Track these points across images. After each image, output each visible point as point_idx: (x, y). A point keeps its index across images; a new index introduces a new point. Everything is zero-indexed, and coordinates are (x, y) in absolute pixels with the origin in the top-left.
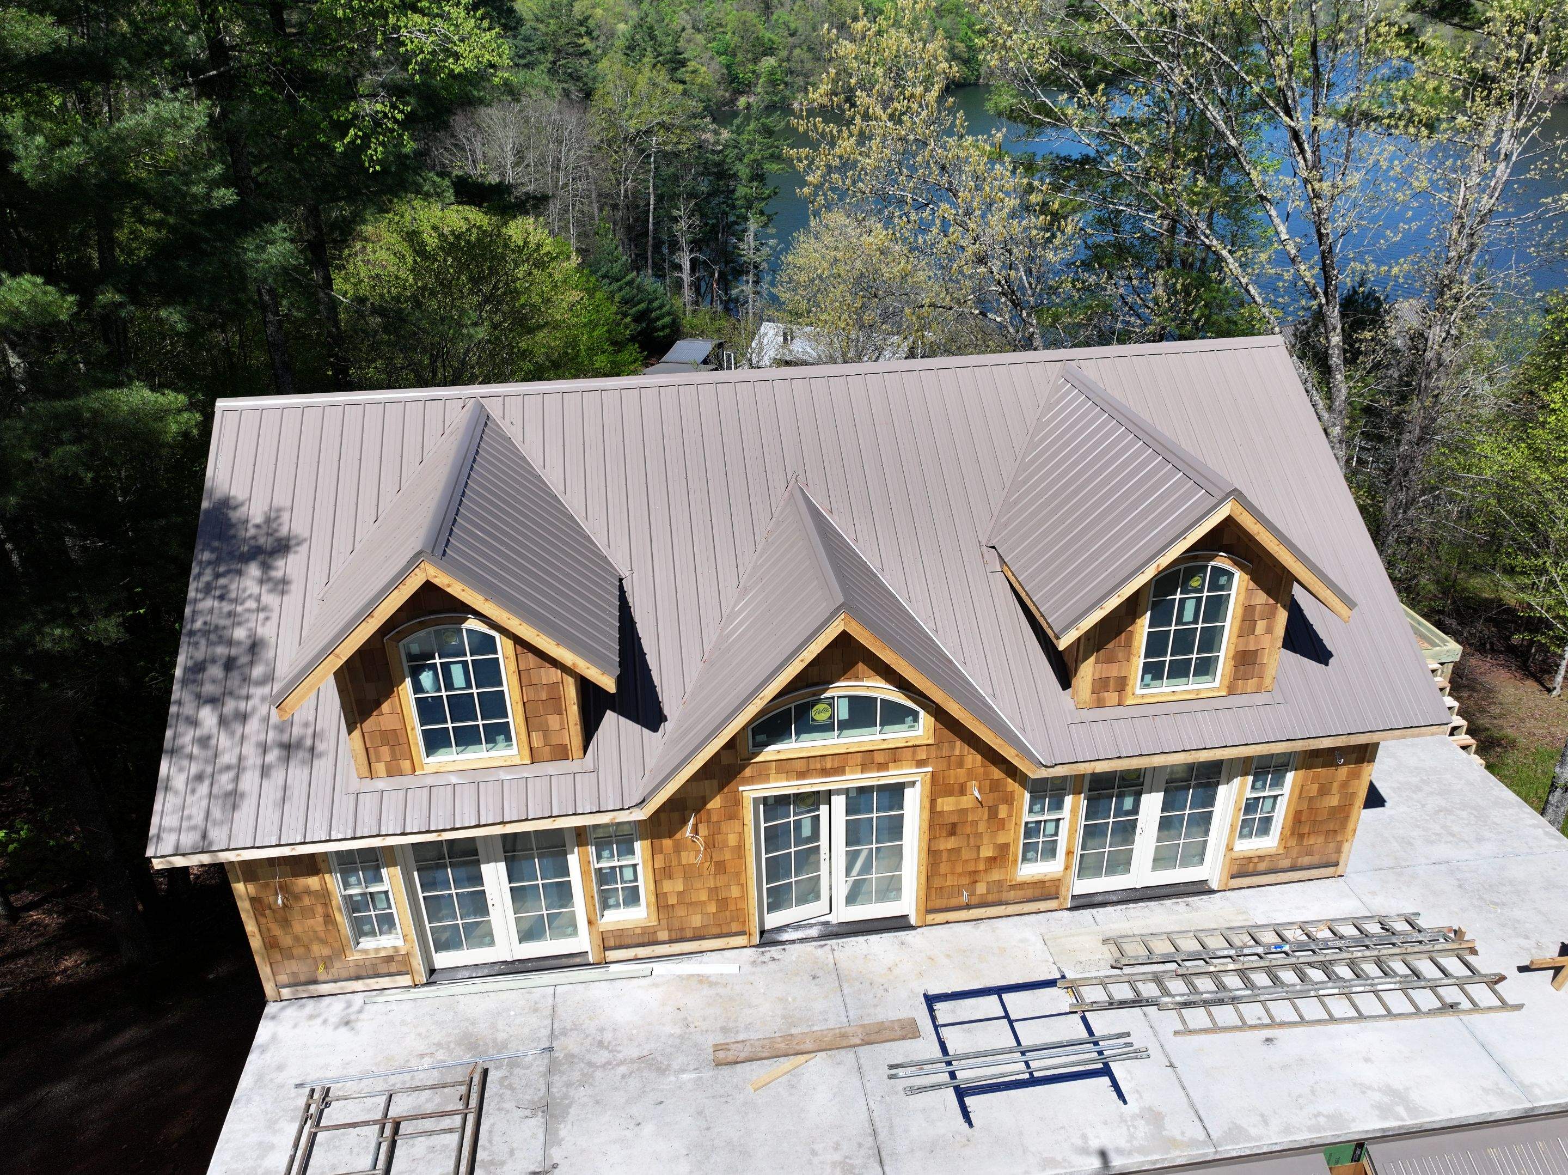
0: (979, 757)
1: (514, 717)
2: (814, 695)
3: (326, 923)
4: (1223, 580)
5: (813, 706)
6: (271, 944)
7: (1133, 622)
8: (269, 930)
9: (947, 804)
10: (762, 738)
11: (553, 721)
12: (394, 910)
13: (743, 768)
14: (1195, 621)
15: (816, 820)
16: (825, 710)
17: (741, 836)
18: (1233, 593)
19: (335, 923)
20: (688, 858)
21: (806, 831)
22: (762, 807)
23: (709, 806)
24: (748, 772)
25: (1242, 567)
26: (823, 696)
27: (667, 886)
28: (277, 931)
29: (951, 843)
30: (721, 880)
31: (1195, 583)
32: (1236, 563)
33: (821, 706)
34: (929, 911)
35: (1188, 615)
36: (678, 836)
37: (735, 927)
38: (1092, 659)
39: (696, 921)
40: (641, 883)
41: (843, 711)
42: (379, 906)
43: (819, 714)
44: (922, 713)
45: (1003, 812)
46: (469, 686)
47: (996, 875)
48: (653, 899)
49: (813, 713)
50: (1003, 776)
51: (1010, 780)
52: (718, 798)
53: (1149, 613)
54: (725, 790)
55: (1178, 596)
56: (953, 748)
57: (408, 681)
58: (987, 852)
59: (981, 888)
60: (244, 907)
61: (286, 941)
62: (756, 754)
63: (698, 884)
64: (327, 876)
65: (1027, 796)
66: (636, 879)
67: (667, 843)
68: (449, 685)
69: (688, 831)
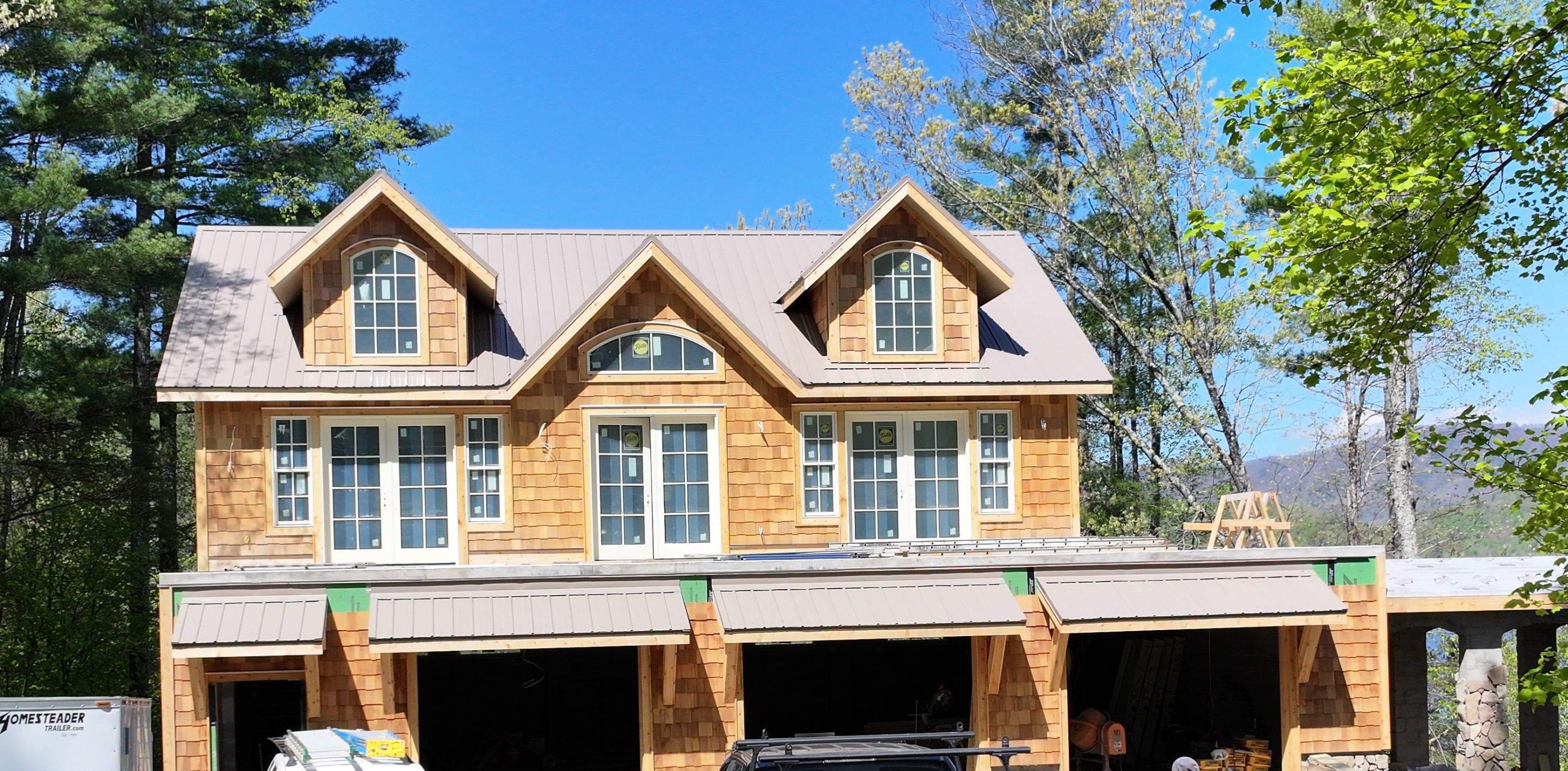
0: (761, 398)
1: (421, 327)
2: (635, 329)
3: (257, 496)
4: (924, 267)
5: (635, 341)
6: (212, 515)
7: (863, 293)
8: (213, 497)
9: (739, 440)
10: (597, 365)
11: (448, 332)
12: (310, 496)
13: (583, 386)
14: (910, 298)
15: (640, 460)
16: (644, 346)
17: (581, 448)
18: (932, 276)
19: (264, 496)
20: (539, 468)
21: (633, 473)
22: (597, 435)
23: (556, 420)
24: (587, 391)
25: (936, 256)
26: (642, 331)
27: (522, 494)
28: (219, 500)
29: (747, 478)
30: (564, 493)
31: (904, 267)
32: (930, 252)
33: (640, 342)
34: (732, 548)
35: (904, 294)
36: (532, 445)
37: (574, 544)
38: (836, 322)
39: (544, 532)
40: (502, 494)
41: (656, 348)
42: (298, 492)
43: (639, 348)
44: (715, 354)
45: (785, 452)
46: (392, 298)
47: (785, 516)
48: (510, 505)
49: (634, 347)
50: (783, 419)
51: (786, 422)
52: (564, 412)
53: (873, 286)
54: (570, 406)
55: (893, 276)
56: (741, 388)
57: (352, 287)
58: (775, 491)
59: (774, 528)
60: (200, 470)
61: (224, 511)
62: (592, 376)
63: (546, 494)
64: (267, 451)
65: (802, 440)
66: (498, 490)
67: (523, 452)
68: (379, 296)
69: (538, 442)
